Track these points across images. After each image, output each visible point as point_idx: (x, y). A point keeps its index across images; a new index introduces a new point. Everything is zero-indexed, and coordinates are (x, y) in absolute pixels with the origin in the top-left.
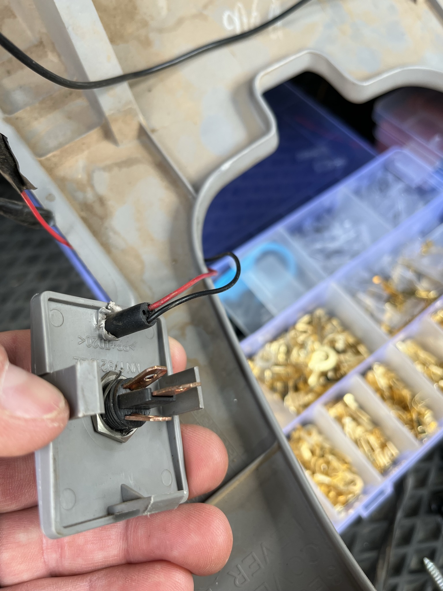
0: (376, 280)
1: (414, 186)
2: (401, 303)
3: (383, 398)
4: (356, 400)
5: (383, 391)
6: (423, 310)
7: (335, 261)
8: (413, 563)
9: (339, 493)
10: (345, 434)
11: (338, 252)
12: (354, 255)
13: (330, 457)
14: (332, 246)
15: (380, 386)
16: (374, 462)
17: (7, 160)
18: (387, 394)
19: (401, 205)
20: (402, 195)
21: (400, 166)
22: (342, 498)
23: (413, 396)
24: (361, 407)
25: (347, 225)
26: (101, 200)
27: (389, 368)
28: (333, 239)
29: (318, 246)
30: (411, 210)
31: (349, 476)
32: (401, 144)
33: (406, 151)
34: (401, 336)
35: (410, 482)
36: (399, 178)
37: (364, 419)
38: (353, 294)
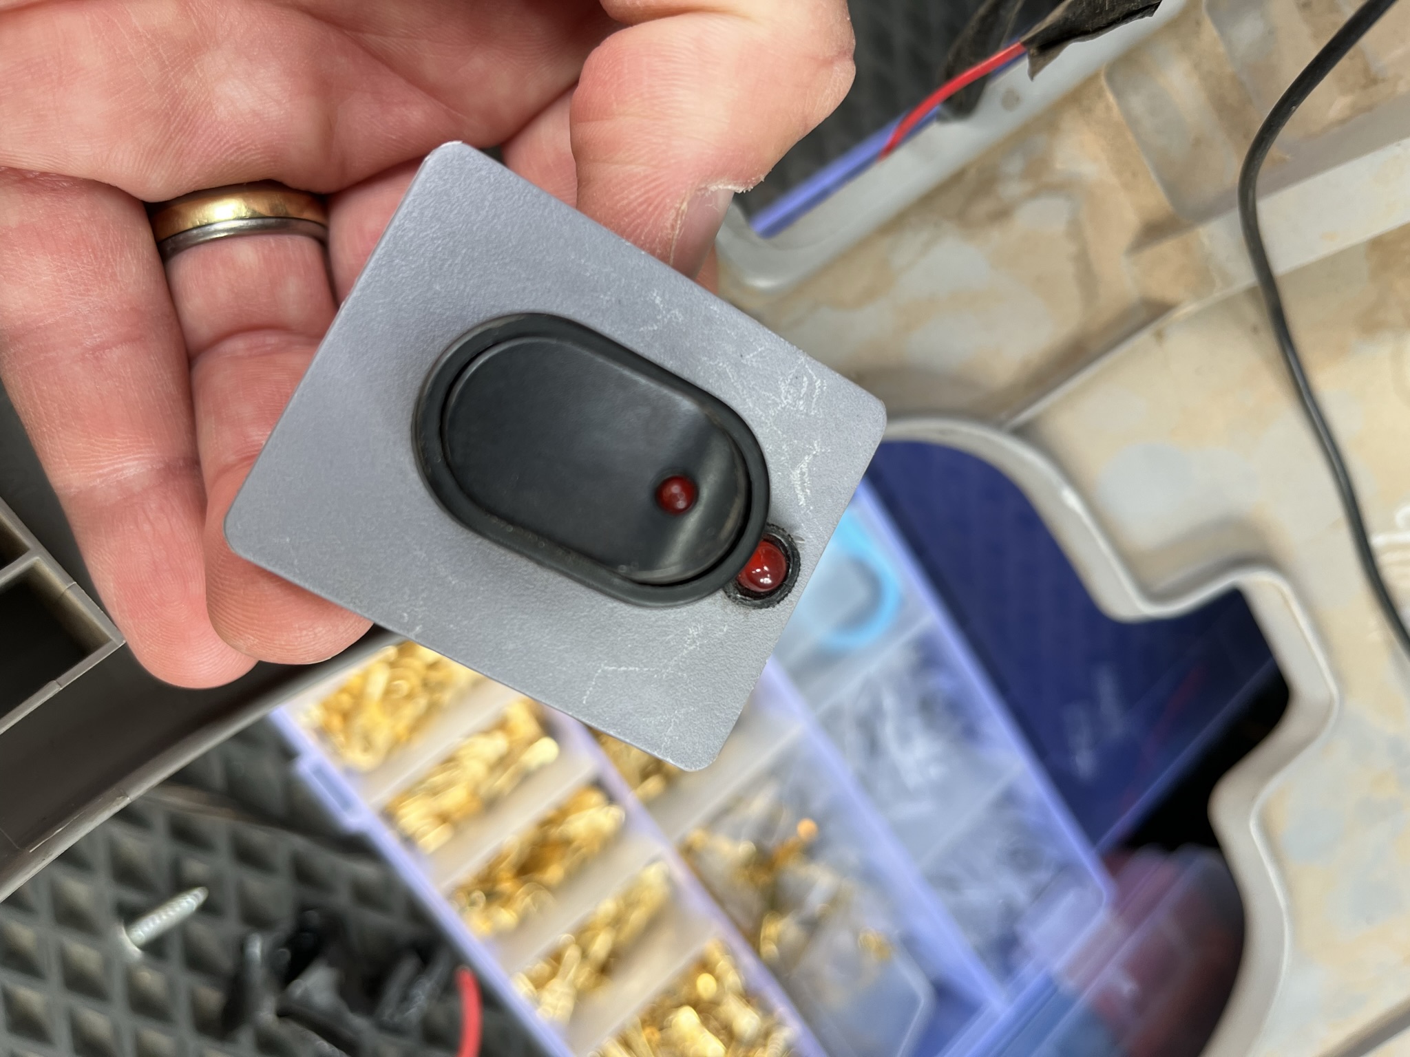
0: (806, 828)
1: (1020, 928)
2: (752, 878)
3: (547, 823)
4: (543, 767)
5: (560, 825)
6: (736, 925)
7: (852, 737)
8: (196, 867)
9: (346, 716)
10: (469, 736)
11: (873, 747)
12: (865, 783)
13: (422, 702)
14: (888, 731)
15: (572, 818)
16: (409, 793)
17: (1101, 13)
18: (555, 832)
19: (978, 896)
20: (1000, 901)
21: (1068, 900)
22: (336, 722)
23: (548, 888)
24: (526, 777)
25: (935, 772)
26: (1002, 214)
27: (611, 843)
28: (905, 738)
29: (889, 702)
30: (964, 917)
31: (382, 738)
32: (1121, 905)
33: (1102, 917)
34: (680, 873)
35: (365, 870)
36: (1041, 895)
37: (502, 781)
38: (776, 771)
